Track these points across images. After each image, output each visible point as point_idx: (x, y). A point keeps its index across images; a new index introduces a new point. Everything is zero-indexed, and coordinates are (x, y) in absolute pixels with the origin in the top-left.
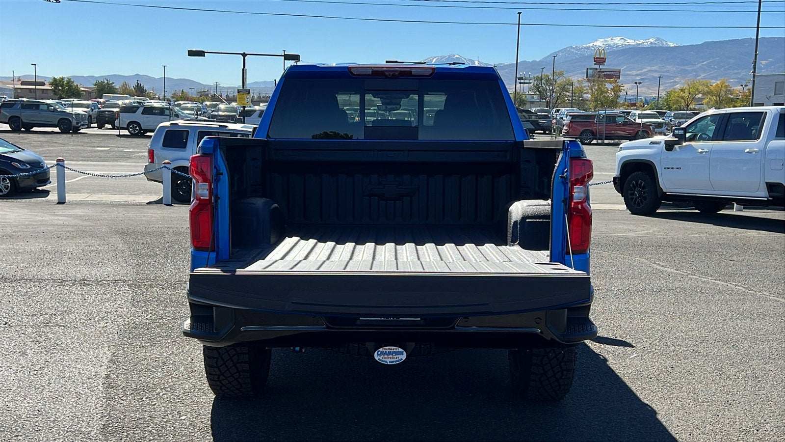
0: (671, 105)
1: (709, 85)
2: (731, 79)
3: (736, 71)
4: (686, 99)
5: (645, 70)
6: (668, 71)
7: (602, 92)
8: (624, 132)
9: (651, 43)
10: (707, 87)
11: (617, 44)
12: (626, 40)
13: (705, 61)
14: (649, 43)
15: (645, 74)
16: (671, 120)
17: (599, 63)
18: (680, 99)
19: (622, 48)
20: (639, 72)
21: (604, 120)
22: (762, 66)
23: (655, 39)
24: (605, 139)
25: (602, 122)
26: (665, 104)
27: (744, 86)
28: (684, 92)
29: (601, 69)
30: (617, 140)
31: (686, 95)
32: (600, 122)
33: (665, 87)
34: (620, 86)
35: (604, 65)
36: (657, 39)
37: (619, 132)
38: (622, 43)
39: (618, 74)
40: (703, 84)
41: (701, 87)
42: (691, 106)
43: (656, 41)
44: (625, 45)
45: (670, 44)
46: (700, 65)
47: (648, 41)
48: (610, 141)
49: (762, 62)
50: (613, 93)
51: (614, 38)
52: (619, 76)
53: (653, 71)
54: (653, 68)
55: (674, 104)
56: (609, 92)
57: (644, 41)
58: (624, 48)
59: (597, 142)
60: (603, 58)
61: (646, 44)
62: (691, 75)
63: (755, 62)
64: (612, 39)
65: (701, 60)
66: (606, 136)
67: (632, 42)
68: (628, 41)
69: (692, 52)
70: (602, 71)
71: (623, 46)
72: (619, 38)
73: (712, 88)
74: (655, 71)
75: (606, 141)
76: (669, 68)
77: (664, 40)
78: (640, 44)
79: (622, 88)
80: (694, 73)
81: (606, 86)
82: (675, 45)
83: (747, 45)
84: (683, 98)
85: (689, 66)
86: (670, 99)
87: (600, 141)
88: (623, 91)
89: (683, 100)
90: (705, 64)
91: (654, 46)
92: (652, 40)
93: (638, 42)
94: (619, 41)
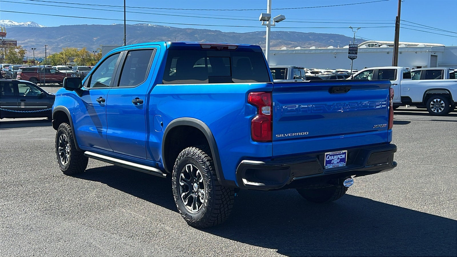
0: (56, 62)
1: (77, 51)
2: (78, 48)
3: (81, 43)
4: (64, 59)
5: (26, 41)
6: (41, 42)
7: (13, 54)
8: (56, 78)
9: (28, 25)
10: (76, 52)
11: (7, 24)
12: (12, 22)
13: (62, 37)
14: (27, 24)
15: (26, 43)
16: (77, 71)
17: (2, 36)
18: (61, 59)
19: (10, 27)
20: (23, 42)
21: (44, 71)
22: (94, 41)
23: (30, 23)
24: (46, 83)
25: (43, 72)
26: (52, 61)
27: (95, 52)
28: (63, 55)
29: (4, 40)
30: (53, 83)
31: (64, 56)
32: (41, 72)
33: (40, 51)
34: (24, 51)
35: (5, 37)
36: (32, 23)
37: (53, 79)
38: (10, 24)
39: (15, 43)
40: (73, 51)
41: (72, 52)
42: (68, 63)
43: (31, 23)
44: (12, 25)
45: (40, 26)
46: (59, 39)
47: (26, 23)
48: (48, 84)
49: (94, 38)
50: (19, 55)
51: (4, 20)
52: (16, 44)
53: (31, 41)
54: (31, 40)
55: (57, 61)
56: (17, 54)
57: (24, 23)
58: (12, 27)
59: (41, 84)
60: (4, 33)
61: (25, 25)
62: (55, 44)
63: (125, 39)
64: (3, 21)
65: (60, 36)
66: (45, 81)
67: (16, 24)
68: (14, 22)
69: (54, 31)
70: (5, 40)
71: (11, 26)
72: (8, 21)
73: (78, 53)
74: (32, 42)
75: (46, 84)
76: (41, 40)
77: (36, 23)
78: (21, 25)
79: (25, 52)
80: (56, 44)
81: (15, 51)
82: (43, 26)
83: (85, 28)
84: (62, 58)
85: (53, 39)
86: (55, 59)
87: (42, 84)
88: (26, 53)
89: (62, 60)
90: (62, 39)
91: (31, 26)
92: (29, 23)
93: (20, 24)
94: (8, 22)
